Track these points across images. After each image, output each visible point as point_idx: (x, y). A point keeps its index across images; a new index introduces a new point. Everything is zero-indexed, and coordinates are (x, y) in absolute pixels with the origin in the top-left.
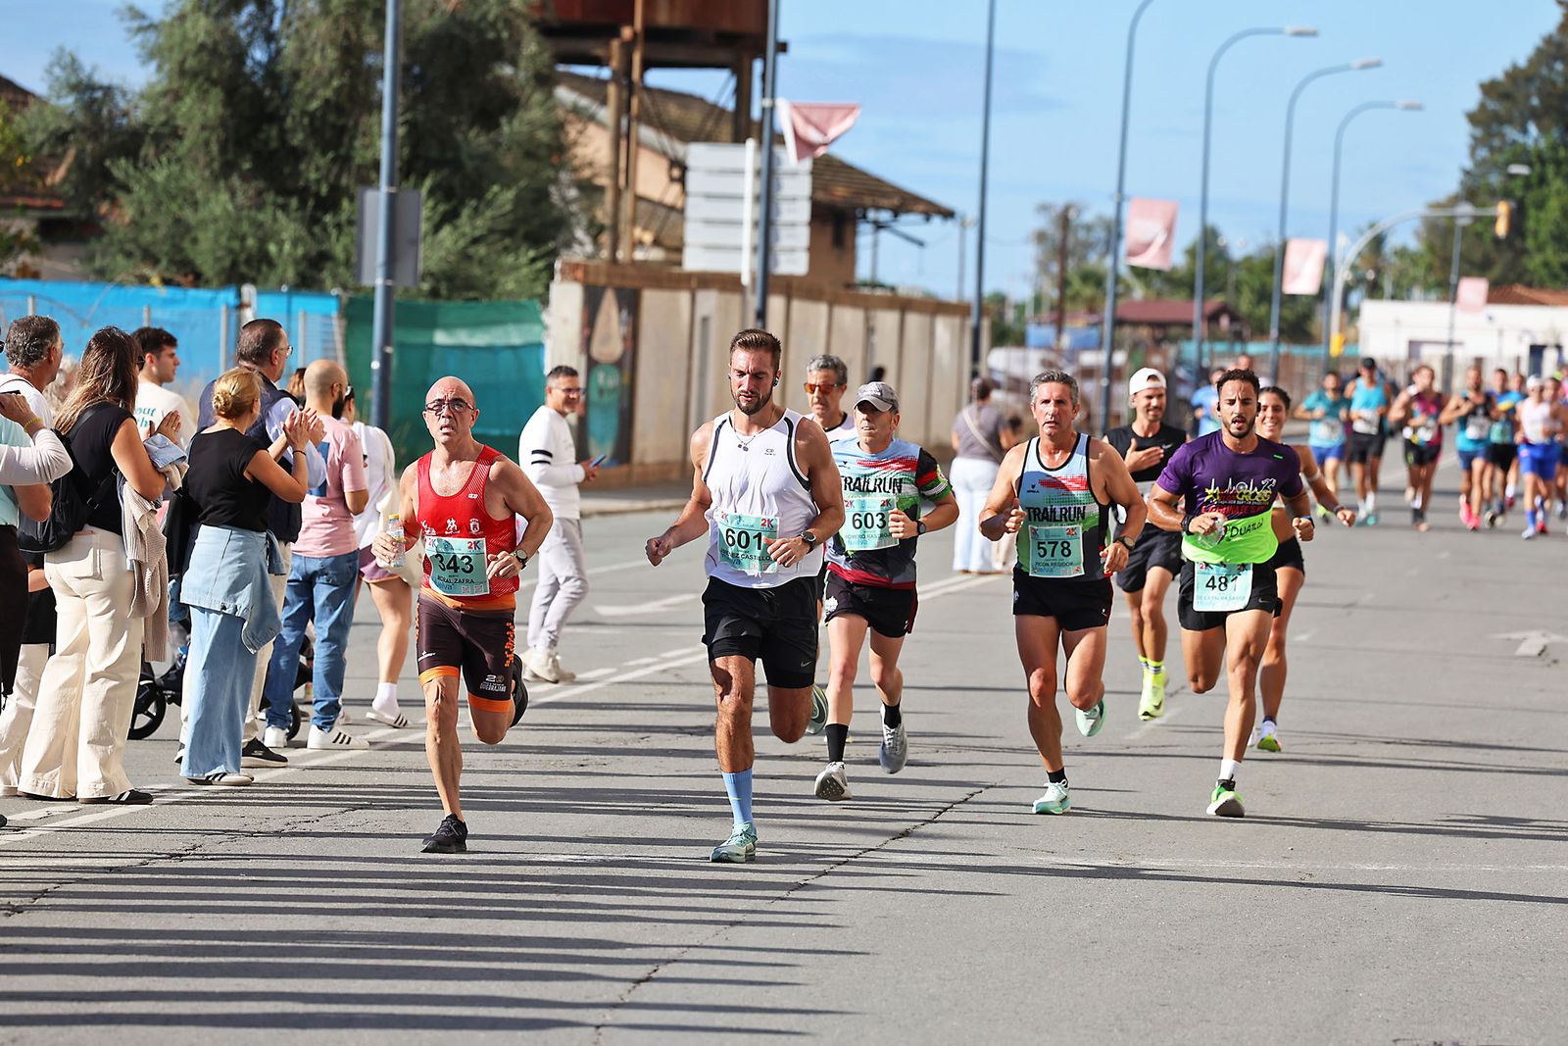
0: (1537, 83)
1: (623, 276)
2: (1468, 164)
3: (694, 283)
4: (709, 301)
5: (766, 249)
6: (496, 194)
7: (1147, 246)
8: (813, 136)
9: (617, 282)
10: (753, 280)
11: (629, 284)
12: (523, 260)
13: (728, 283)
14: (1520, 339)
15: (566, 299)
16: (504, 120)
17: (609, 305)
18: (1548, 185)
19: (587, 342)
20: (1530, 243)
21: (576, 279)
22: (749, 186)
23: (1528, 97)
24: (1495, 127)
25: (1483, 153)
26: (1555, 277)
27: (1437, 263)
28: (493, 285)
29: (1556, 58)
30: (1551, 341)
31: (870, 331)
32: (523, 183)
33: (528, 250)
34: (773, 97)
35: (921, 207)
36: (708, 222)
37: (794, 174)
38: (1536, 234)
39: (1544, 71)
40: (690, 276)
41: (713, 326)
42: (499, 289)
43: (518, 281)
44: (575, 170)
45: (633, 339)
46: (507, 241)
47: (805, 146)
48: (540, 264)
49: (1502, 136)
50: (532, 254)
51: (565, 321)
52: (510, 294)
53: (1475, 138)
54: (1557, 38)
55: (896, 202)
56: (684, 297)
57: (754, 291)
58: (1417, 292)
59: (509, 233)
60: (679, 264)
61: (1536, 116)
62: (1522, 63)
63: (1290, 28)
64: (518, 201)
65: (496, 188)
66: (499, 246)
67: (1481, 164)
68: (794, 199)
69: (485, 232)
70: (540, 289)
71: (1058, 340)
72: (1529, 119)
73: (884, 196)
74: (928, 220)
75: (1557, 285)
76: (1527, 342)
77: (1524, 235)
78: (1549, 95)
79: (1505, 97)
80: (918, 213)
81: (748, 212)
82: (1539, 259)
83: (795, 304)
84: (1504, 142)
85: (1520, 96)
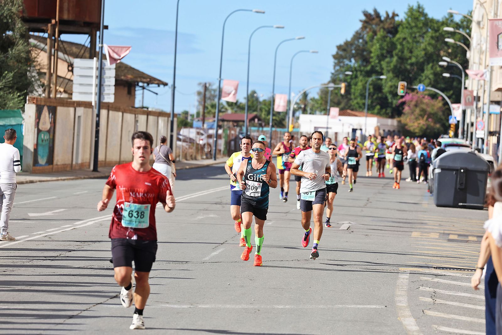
0: (354, 46)
1: (50, 102)
2: (333, 71)
3: (75, 105)
4: (80, 111)
5: (100, 94)
6: (6, 74)
7: (229, 94)
8: (116, 56)
9: (48, 104)
10: (96, 104)
11: (52, 104)
12: (16, 96)
13: (87, 105)
14: (349, 127)
15: (30, 109)
16: (9, 49)
17: (45, 112)
18: (358, 78)
19: (37, 124)
20: (352, 97)
21: (34, 103)
22: (94, 73)
23: (351, 50)
24: (341, 60)
25: (338, 68)
26: (360, 107)
27: (323, 102)
28: (5, 104)
29: (360, 38)
30: (358, 127)
31: (136, 121)
32: (15, 71)
33: (17, 93)
34: (102, 43)
35: (156, 82)
36: (81, 85)
37: (110, 69)
38: (354, 94)
39: (356, 42)
40: (74, 102)
41: (82, 119)
42: (7, 106)
43: (14, 103)
44: (35, 66)
45: (54, 123)
46: (11, 90)
47: (113, 60)
48: (22, 98)
49: (343, 62)
50: (19, 94)
51: (30, 117)
52: (11, 107)
53: (335, 63)
54: (359, 32)
55: (148, 80)
56: (72, 110)
57: (96, 108)
58: (318, 112)
59: (11, 88)
60: (71, 98)
61: (354, 56)
62: (349, 39)
63: (275, 26)
64: (14, 77)
65: (7, 72)
66: (8, 92)
67: (337, 71)
68: (110, 77)
69: (3, 87)
70: (22, 106)
71: (203, 126)
72: (352, 57)
73: (144, 78)
74: (159, 86)
75: (361, 110)
76: (351, 128)
77: (350, 94)
78: (358, 50)
79: (344, 50)
80: (156, 84)
81: (94, 81)
82: (355, 101)
83: (111, 112)
84: (344, 64)
85: (349, 50)
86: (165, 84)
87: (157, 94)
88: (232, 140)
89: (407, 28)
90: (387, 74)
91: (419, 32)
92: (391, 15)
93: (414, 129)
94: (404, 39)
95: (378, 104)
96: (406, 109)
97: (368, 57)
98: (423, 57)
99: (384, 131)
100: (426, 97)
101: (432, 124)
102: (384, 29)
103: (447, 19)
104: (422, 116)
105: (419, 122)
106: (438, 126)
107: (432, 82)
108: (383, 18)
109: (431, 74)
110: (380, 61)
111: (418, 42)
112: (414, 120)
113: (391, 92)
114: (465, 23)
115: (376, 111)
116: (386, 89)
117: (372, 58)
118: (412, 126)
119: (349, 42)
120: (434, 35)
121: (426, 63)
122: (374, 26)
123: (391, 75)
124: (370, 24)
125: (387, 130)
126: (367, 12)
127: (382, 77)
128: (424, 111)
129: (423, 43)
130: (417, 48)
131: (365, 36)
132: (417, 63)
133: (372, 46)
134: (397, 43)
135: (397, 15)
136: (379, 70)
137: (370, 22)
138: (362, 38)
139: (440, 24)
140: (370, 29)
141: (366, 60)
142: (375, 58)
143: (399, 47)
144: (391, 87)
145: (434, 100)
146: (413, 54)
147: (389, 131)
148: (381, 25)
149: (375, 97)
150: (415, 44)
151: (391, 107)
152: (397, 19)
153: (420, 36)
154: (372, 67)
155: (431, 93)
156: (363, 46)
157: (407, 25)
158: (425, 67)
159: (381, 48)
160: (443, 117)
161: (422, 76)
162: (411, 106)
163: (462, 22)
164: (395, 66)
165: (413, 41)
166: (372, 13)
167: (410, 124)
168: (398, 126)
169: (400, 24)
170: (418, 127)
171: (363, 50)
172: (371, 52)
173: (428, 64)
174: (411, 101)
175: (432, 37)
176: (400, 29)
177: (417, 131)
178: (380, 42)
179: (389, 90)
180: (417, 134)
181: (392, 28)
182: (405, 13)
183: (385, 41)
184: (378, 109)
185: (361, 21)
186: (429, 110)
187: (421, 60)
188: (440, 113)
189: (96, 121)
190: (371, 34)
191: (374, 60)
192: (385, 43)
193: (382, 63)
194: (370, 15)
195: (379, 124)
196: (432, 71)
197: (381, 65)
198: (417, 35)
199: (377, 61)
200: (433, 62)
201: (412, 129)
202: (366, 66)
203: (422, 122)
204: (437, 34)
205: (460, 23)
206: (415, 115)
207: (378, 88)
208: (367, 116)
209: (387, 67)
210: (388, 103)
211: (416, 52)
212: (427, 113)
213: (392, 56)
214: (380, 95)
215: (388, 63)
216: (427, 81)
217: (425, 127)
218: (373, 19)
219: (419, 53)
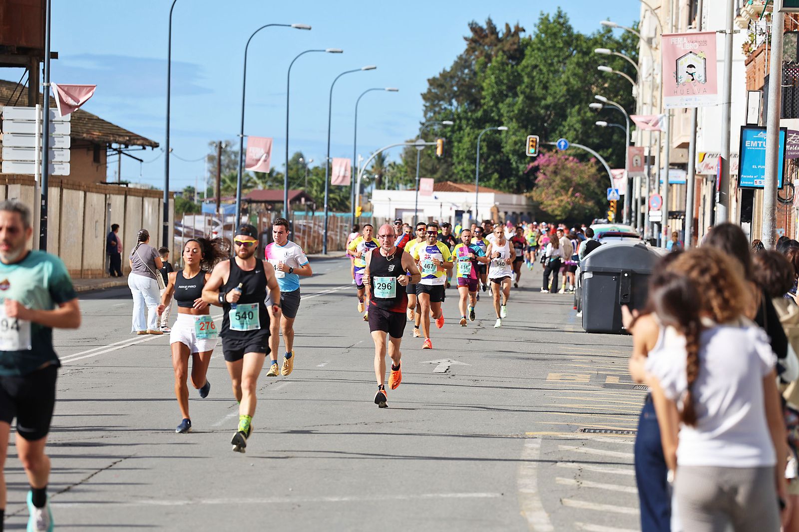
0: (457, 79)
2: (423, 120)
3: (7, 180)
4: (16, 190)
5: (47, 162)
7: (258, 160)
8: (71, 102)
10: (40, 178)
13: (27, 180)
14: (451, 209)
18: (464, 130)
20: (455, 160)
22: (36, 128)
23: (452, 86)
24: (436, 102)
25: (430, 114)
26: (468, 177)
27: (409, 170)
29: (465, 68)
30: (466, 209)
31: (108, 205)
34: (48, 81)
35: (140, 142)
36: (16, 148)
37: (62, 122)
38: (458, 156)
39: (459, 74)
40: (5, 176)
47: (66, 107)
49: (438, 105)
53: (426, 107)
54: (464, 57)
55: (127, 138)
57: (41, 186)
58: (401, 186)
61: (456, 96)
62: (448, 69)
63: (328, 50)
67: (429, 119)
68: (63, 135)
71: (218, 211)
72: (452, 98)
73: (120, 136)
74: (144, 148)
75: (469, 181)
76: (455, 208)
77: (451, 156)
78: (462, 85)
79: (441, 86)
80: (139, 145)
81: (36, 142)
82: (460, 167)
83: (65, 191)
84: (442, 109)
85: (448, 86)
86: (155, 145)
87: (141, 161)
88: (265, 233)
89: (539, 49)
90: (509, 123)
91: (558, 56)
92: (513, 30)
93: (553, 211)
94: (536, 66)
95: (496, 171)
96: (540, 177)
97: (478, 97)
98: (563, 96)
99: (506, 213)
100: (571, 158)
101: (581, 202)
102: (504, 52)
103: (602, 36)
104: (565, 189)
105: (560, 198)
106: (590, 204)
107: (580, 136)
108: (500, 35)
109: (578, 122)
110: (496, 103)
111: (556, 72)
112: (554, 196)
113: (515, 152)
114: (629, 41)
115: (492, 182)
116: (507, 148)
117: (484, 98)
118: (550, 205)
119: (448, 73)
120: (581, 60)
121: (569, 105)
122: (486, 47)
123: (514, 124)
124: (480, 44)
125: (510, 213)
126: (476, 24)
127: (500, 128)
128: (567, 180)
129: (564, 72)
130: (554, 82)
131: (474, 62)
132: (555, 105)
133: (485, 78)
134: (523, 74)
135: (524, 31)
136: (497, 118)
137: (481, 41)
138: (469, 67)
139: (591, 43)
140: (482, 52)
141: (475, 102)
142: (488, 98)
143: (526, 80)
144: (516, 143)
145: (584, 164)
146: (549, 91)
147: (514, 213)
148: (500, 46)
149: (490, 160)
150: (551, 75)
151: (517, 175)
152: (522, 35)
153: (559, 62)
154: (485, 112)
155: (579, 151)
156: (470, 79)
157: (539, 45)
158: (569, 110)
159: (499, 82)
160: (598, 191)
161: (564, 127)
162: (548, 174)
163: (625, 40)
164: (521, 111)
165: (549, 71)
166: (485, 26)
167: (547, 202)
168: (527, 205)
169: (528, 43)
170: (559, 206)
171: (471, 86)
172: (482, 89)
173: (573, 106)
174: (548, 166)
175: (578, 64)
176: (528, 51)
177: (557, 212)
178: (497, 72)
179: (512, 149)
180: (558, 218)
181: (516, 50)
182: (535, 26)
183: (504, 71)
184: (496, 179)
185: (466, 39)
186: (576, 179)
187: (562, 100)
188: (594, 185)
189: (42, 206)
190: (482, 59)
191: (488, 102)
192: (505, 74)
193: (500, 105)
194: (481, 29)
195: (497, 203)
196: (579, 118)
197: (499, 110)
198: (556, 59)
199: (492, 103)
200: (580, 103)
201: (549, 209)
202: (473, 111)
203: (566, 199)
204: (587, 59)
205: (621, 41)
206: (553, 188)
207: (495, 145)
208: (478, 192)
209: (508, 112)
210: (512, 169)
211: (553, 88)
212: (574, 183)
213: (515, 95)
214: (498, 157)
215: (509, 105)
216: (572, 134)
217: (570, 207)
218: (486, 36)
219: (559, 90)
